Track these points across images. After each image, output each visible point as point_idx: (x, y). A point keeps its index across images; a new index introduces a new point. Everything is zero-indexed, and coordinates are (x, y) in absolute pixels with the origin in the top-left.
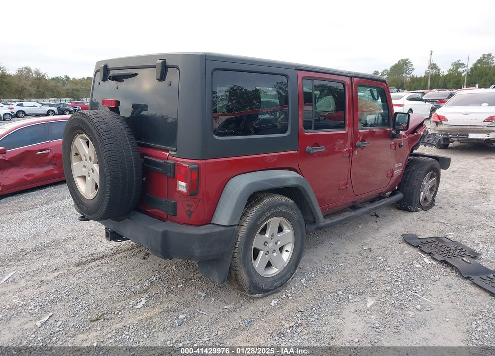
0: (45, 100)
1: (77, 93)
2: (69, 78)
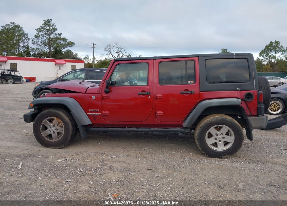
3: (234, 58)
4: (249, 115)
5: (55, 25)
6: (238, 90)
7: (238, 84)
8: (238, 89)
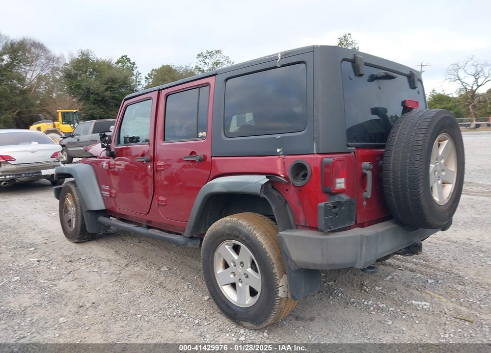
3: (277, 67)
4: (303, 224)
5: (355, 42)
6: (278, 154)
7: (278, 136)
8: (278, 150)
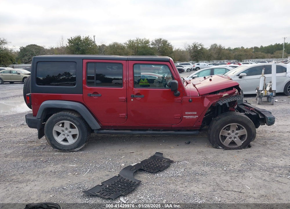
0: (221, 61)
1: (241, 57)
2: (243, 48)
